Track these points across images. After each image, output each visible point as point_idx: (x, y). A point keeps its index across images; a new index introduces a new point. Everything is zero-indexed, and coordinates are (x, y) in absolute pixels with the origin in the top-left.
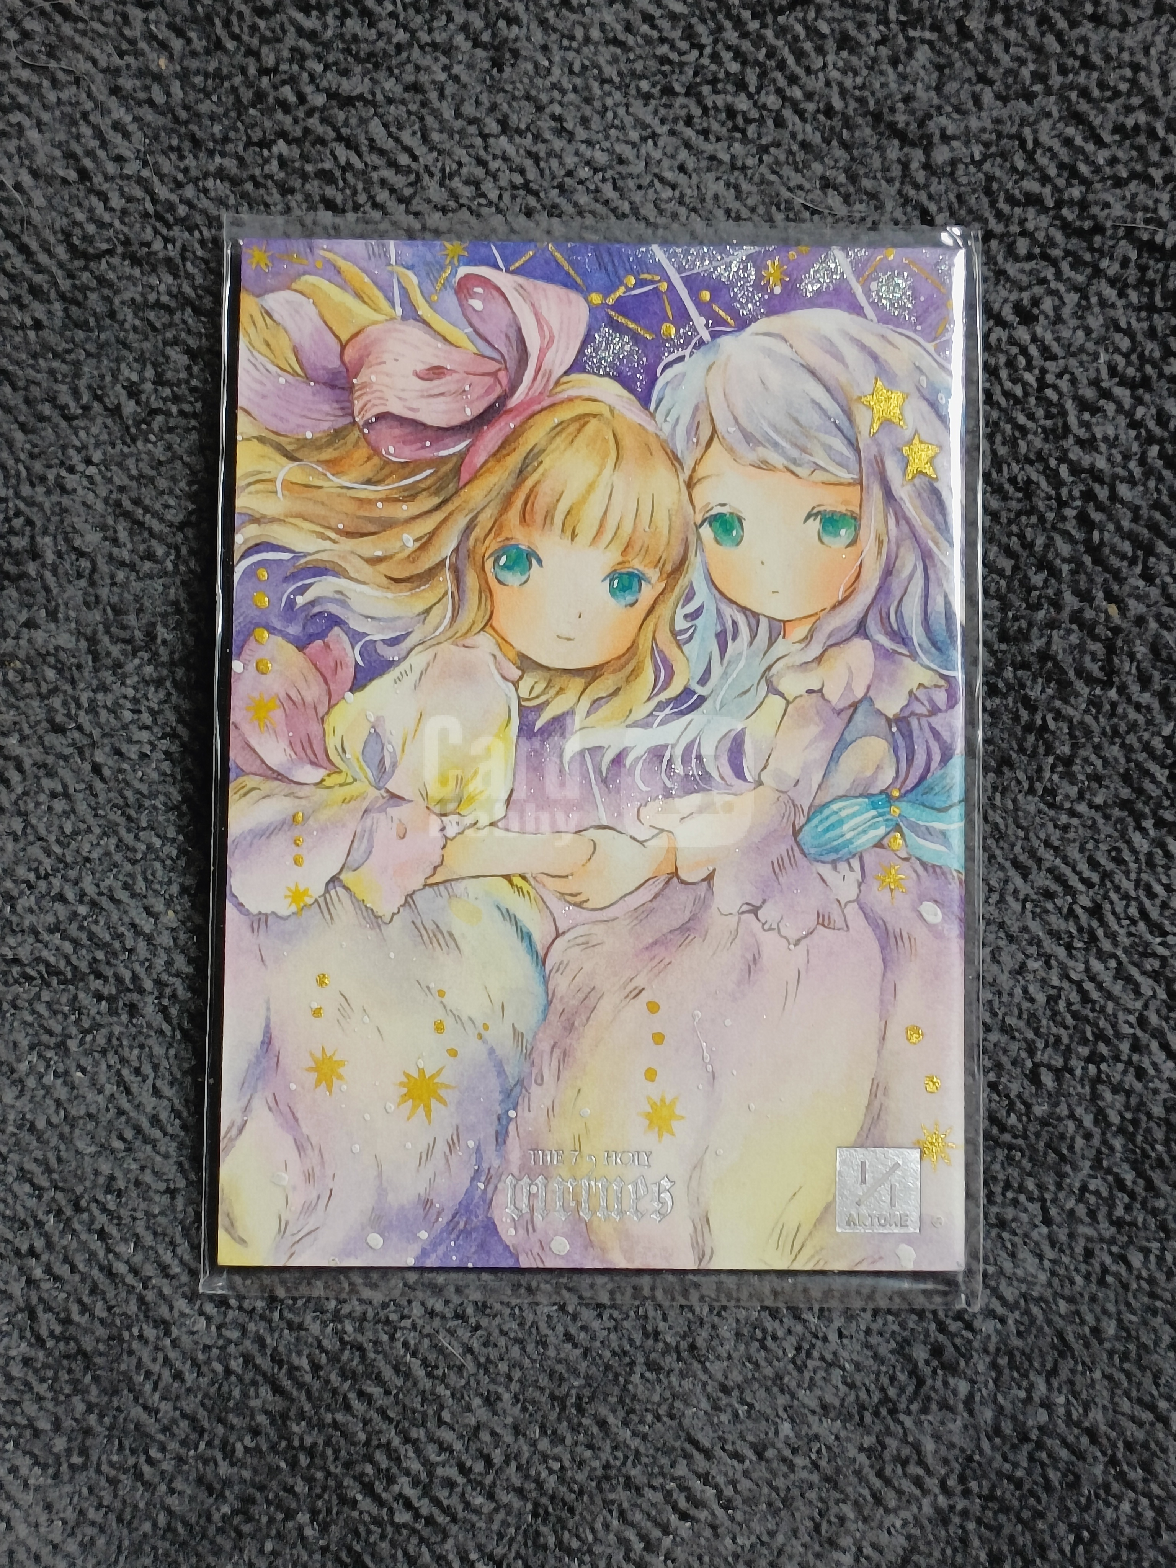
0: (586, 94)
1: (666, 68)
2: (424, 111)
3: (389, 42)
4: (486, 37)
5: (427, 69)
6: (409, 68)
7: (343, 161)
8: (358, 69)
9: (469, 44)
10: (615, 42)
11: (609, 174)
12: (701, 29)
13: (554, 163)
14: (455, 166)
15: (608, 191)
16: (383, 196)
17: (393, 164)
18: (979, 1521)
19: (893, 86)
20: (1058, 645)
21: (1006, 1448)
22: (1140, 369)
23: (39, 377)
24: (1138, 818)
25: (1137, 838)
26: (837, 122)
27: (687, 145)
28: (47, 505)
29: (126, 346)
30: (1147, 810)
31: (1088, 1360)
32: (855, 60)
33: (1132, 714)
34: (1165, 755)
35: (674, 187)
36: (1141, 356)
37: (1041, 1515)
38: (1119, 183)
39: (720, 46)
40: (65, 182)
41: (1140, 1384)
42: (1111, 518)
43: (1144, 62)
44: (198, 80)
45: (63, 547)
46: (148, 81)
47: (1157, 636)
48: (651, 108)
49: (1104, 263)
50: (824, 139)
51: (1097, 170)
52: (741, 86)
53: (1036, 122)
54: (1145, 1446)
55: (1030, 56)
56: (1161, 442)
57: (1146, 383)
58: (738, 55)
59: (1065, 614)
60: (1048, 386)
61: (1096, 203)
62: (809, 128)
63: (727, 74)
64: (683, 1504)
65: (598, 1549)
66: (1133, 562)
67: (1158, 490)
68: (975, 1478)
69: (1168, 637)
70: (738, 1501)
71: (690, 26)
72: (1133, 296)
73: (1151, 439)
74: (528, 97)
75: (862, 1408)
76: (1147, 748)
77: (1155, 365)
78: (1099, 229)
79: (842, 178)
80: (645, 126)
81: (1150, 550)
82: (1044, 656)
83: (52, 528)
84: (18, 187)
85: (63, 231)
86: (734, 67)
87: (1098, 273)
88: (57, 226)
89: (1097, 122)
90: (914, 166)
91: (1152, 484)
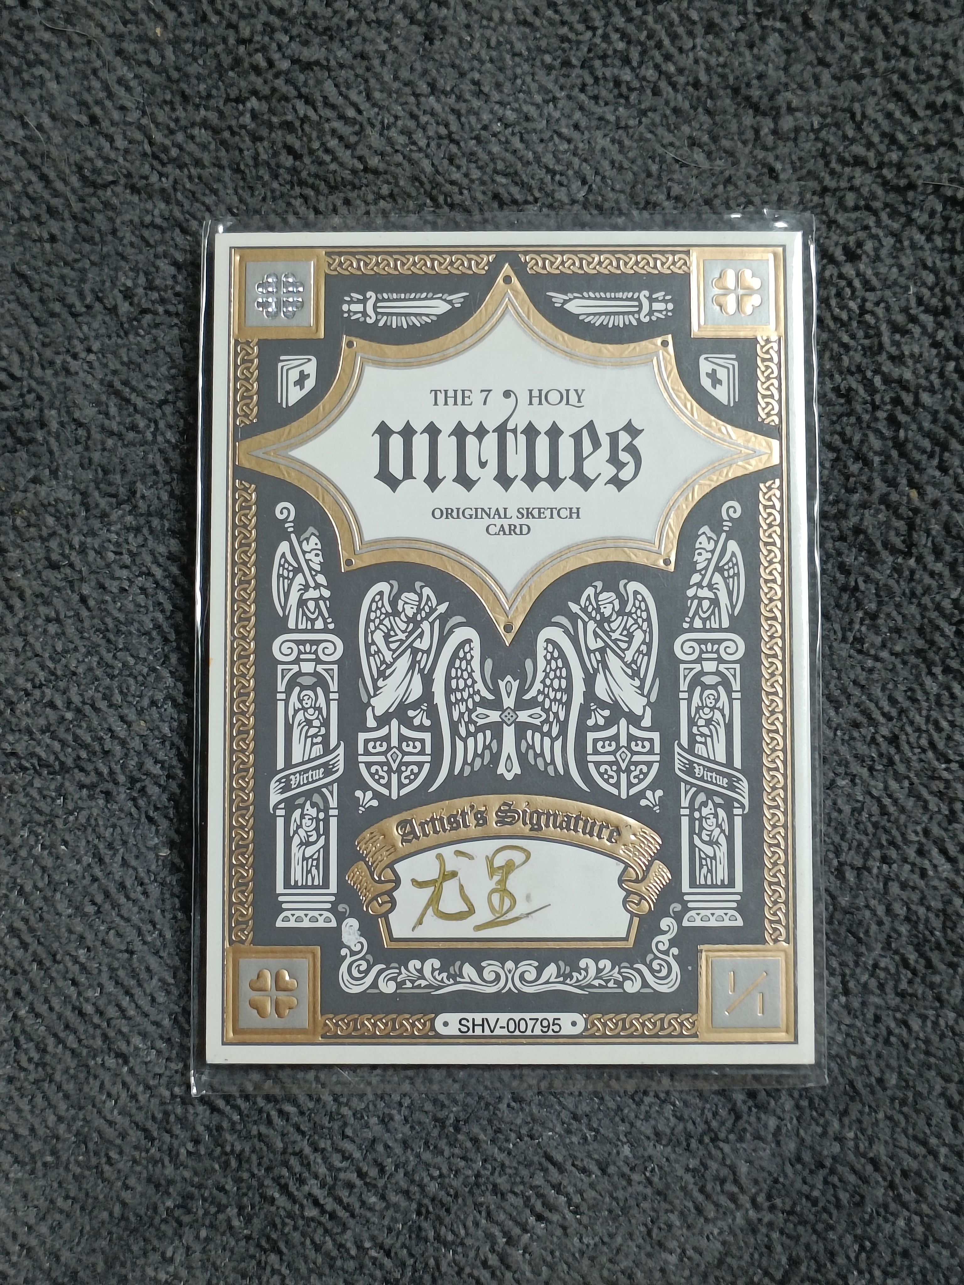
0: (499, 64)
1: (566, 45)
2: (368, 75)
3: (342, 18)
4: (420, 16)
5: (372, 41)
6: (358, 40)
7: (301, 113)
8: (316, 40)
9: (407, 22)
10: (525, 23)
11: (517, 129)
12: (594, 14)
13: (473, 119)
14: (392, 120)
15: (516, 143)
16: (333, 143)
17: (342, 117)
18: (782, 1232)
19: (749, 65)
20: (869, 522)
21: (806, 1173)
22: (942, 300)
23: (52, 281)
24: (930, 665)
25: (928, 681)
26: (702, 93)
27: (581, 108)
28: (54, 384)
29: (124, 258)
30: (937, 658)
31: (873, 1105)
32: (718, 43)
33: (927, 580)
34: (952, 615)
35: (569, 141)
36: (943, 290)
37: (832, 1228)
38: (929, 149)
39: (610, 28)
40: (78, 125)
41: (914, 1125)
42: (914, 419)
43: (952, 52)
44: (188, 47)
45: (65, 419)
46: (147, 45)
47: (949, 517)
48: (552, 77)
49: (916, 214)
50: (692, 107)
51: (912, 139)
52: (626, 61)
53: (863, 99)
54: (918, 1174)
55: (861, 45)
56: (957, 359)
57: (946, 311)
58: (624, 36)
59: (876, 496)
60: (868, 312)
61: (911, 165)
62: (680, 97)
63: (615, 51)
64: (539, 1207)
65: (469, 1242)
66: (931, 456)
67: (953, 398)
68: (779, 1196)
69: (958, 517)
70: (584, 1207)
71: (586, 12)
72: (938, 241)
73: (949, 357)
74: (453, 66)
75: (689, 1136)
76: (938, 608)
77: (954, 298)
78: (911, 186)
79: (705, 138)
80: (548, 91)
81: (945, 447)
82: (857, 530)
83: (57, 403)
84: (40, 127)
85: (76, 165)
86: (621, 46)
87: (910, 221)
88: (72, 161)
89: (913, 98)
90: (765, 131)
91: (948, 393)
